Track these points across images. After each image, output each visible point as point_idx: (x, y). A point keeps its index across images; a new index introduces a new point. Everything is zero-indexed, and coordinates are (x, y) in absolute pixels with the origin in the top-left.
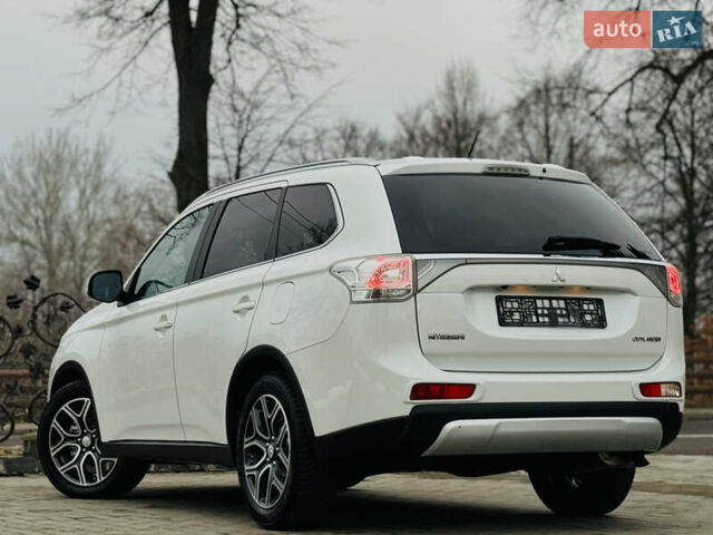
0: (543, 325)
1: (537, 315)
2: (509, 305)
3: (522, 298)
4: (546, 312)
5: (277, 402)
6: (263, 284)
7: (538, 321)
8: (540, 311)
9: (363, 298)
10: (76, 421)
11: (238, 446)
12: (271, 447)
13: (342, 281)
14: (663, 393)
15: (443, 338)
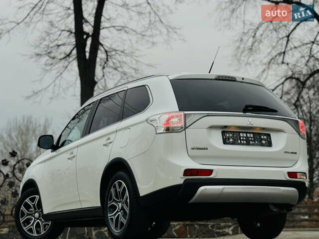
0: (243, 144)
1: (241, 140)
2: (228, 135)
3: (233, 132)
4: (244, 138)
5: (123, 183)
6: (116, 131)
7: (241, 142)
8: (242, 138)
9: (162, 131)
10: (32, 206)
11: (105, 206)
12: (120, 205)
13: (152, 125)
14: (298, 177)
15: (198, 149)
